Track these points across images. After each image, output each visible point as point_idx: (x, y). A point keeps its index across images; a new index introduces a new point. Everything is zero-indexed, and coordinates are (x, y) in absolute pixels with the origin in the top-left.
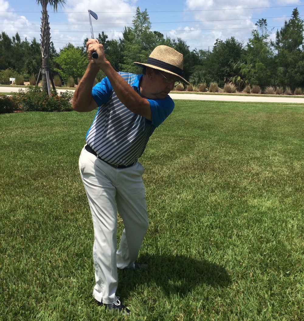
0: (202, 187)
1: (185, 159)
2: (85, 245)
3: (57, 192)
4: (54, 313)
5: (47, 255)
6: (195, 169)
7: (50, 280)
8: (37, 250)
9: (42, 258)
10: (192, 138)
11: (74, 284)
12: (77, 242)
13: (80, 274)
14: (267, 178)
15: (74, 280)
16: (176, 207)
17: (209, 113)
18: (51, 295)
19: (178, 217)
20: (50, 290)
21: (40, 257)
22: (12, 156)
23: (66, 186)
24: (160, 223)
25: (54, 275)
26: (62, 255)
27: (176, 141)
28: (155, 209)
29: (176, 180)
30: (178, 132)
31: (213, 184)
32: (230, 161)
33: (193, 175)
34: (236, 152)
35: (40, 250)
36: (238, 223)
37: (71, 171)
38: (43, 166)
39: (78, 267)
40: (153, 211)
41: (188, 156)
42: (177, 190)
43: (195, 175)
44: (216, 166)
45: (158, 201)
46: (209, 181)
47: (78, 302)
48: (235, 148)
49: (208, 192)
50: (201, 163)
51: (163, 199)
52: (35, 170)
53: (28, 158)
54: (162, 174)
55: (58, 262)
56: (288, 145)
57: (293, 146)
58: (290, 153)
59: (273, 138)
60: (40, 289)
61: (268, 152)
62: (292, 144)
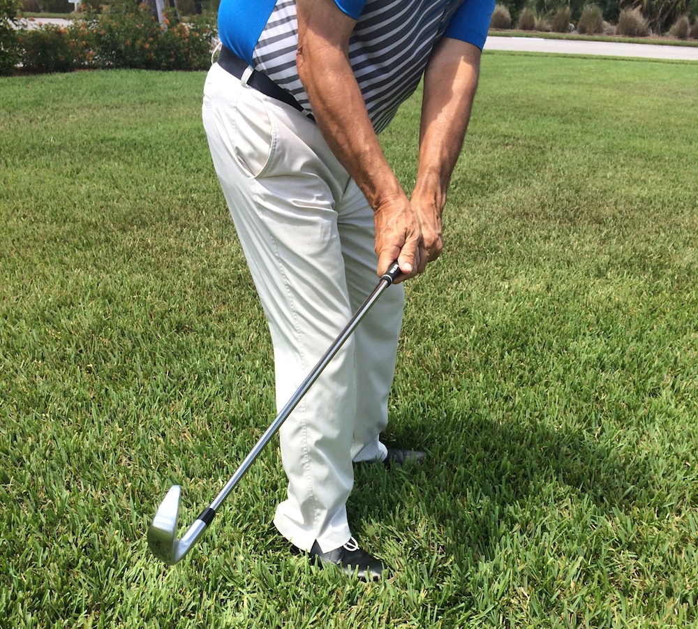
0: (569, 262)
1: (520, 192)
2: (255, 398)
5: (154, 417)
6: (548, 218)
7: (163, 482)
8: (129, 402)
9: (141, 426)
10: (537, 140)
12: (235, 390)
16: (501, 312)
17: (580, 83)
21: (137, 422)
22: (67, 172)
23: (204, 249)
24: (456, 350)
25: (174, 469)
26: (193, 419)
27: (495, 146)
28: (444, 315)
29: (498, 244)
30: (499, 126)
31: (601, 256)
32: (642, 200)
33: (545, 233)
34: (659, 179)
35: (137, 404)
36: (676, 358)
37: (216, 212)
38: (145, 199)
39: (237, 453)
40: (438, 319)
41: (528, 185)
42: (499, 268)
43: (549, 231)
44: (607, 211)
45: (448, 294)
46: (587, 248)
47: (236, 542)
48: (656, 167)
49: (587, 274)
50: (565, 202)
51: (464, 289)
52: (124, 206)
53: (107, 177)
54: (459, 227)
55: (185, 437)
60: (135, 504)
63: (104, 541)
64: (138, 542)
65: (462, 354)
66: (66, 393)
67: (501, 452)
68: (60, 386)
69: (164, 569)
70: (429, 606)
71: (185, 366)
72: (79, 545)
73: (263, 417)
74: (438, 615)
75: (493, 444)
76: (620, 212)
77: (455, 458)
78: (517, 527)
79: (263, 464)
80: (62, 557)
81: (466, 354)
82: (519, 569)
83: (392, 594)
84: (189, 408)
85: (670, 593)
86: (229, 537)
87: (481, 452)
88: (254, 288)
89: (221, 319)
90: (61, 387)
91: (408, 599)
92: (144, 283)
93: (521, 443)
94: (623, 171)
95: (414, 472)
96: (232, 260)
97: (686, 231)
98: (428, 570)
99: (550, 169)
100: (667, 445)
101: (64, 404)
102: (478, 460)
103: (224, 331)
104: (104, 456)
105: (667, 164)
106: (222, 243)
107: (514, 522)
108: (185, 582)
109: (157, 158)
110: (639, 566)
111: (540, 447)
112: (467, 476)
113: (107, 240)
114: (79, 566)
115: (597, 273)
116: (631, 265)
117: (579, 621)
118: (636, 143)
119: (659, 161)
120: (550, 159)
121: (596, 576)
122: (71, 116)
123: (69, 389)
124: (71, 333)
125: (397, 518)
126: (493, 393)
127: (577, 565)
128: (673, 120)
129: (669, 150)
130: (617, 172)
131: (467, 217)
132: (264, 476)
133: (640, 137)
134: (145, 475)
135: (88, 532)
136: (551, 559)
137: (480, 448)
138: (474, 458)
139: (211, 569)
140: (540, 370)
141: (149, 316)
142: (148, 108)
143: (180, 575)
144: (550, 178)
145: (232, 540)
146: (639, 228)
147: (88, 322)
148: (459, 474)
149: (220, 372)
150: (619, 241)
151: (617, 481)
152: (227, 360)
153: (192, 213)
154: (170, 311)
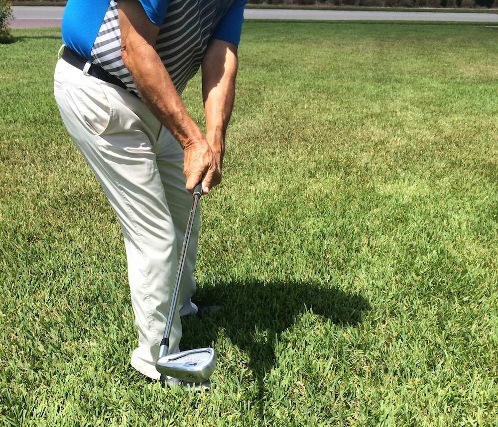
0: (291, 169)
2: (98, 282)
3: (18, 191)
4: (68, 403)
5: (28, 304)
6: (271, 139)
7: (46, 348)
8: (6, 296)
9: (19, 310)
11: (95, 350)
12: (82, 279)
13: (101, 333)
14: (400, 149)
15: (92, 344)
18: (55, 373)
20: (50, 364)
21: (15, 308)
23: (34, 180)
24: (229, 235)
25: (51, 338)
26: (57, 302)
28: (216, 212)
29: (242, 161)
31: (310, 163)
32: (330, 122)
33: (272, 150)
34: (338, 107)
35: (12, 296)
36: (368, 226)
37: (37, 152)
39: (94, 322)
41: (254, 117)
42: (246, 177)
43: (274, 148)
44: (308, 132)
47: (109, 380)
48: (335, 99)
49: (304, 176)
50: (281, 128)
51: (226, 194)
55: (54, 314)
56: (424, 91)
57: (432, 93)
58: (429, 104)
59: (397, 81)
60: (29, 364)
61: (392, 104)
62: (430, 89)
64: (38, 390)
65: (233, 238)
67: (271, 299)
69: (62, 405)
70: (245, 402)
71: (42, 265)
74: (250, 406)
75: (265, 294)
76: (317, 132)
78: (290, 345)
79: (115, 327)
81: (236, 237)
82: (296, 370)
84: (53, 295)
85: (386, 371)
86: (103, 377)
87: (258, 301)
89: (59, 229)
93: (283, 291)
94: (314, 103)
95: (218, 319)
97: (360, 142)
98: (239, 379)
99: (267, 105)
100: (371, 282)
102: (258, 306)
103: (64, 238)
105: (341, 96)
106: (47, 174)
107: (288, 342)
108: (79, 411)
110: (366, 357)
111: (295, 292)
112: (253, 317)
115: (310, 174)
116: (330, 168)
118: (319, 83)
119: (336, 94)
120: (266, 98)
121: (342, 368)
126: (259, 262)
127: (330, 363)
128: (340, 65)
129: (342, 86)
132: (118, 334)
133: (322, 78)
134: (31, 344)
136: (314, 361)
137: (258, 299)
138: (255, 305)
139: (95, 400)
140: (285, 243)
143: (75, 407)
144: (268, 111)
145: (105, 379)
146: (331, 142)
148: (248, 316)
149: (69, 267)
150: (319, 151)
151: (345, 308)
152: (72, 258)
153: (18, 154)
154: (20, 227)
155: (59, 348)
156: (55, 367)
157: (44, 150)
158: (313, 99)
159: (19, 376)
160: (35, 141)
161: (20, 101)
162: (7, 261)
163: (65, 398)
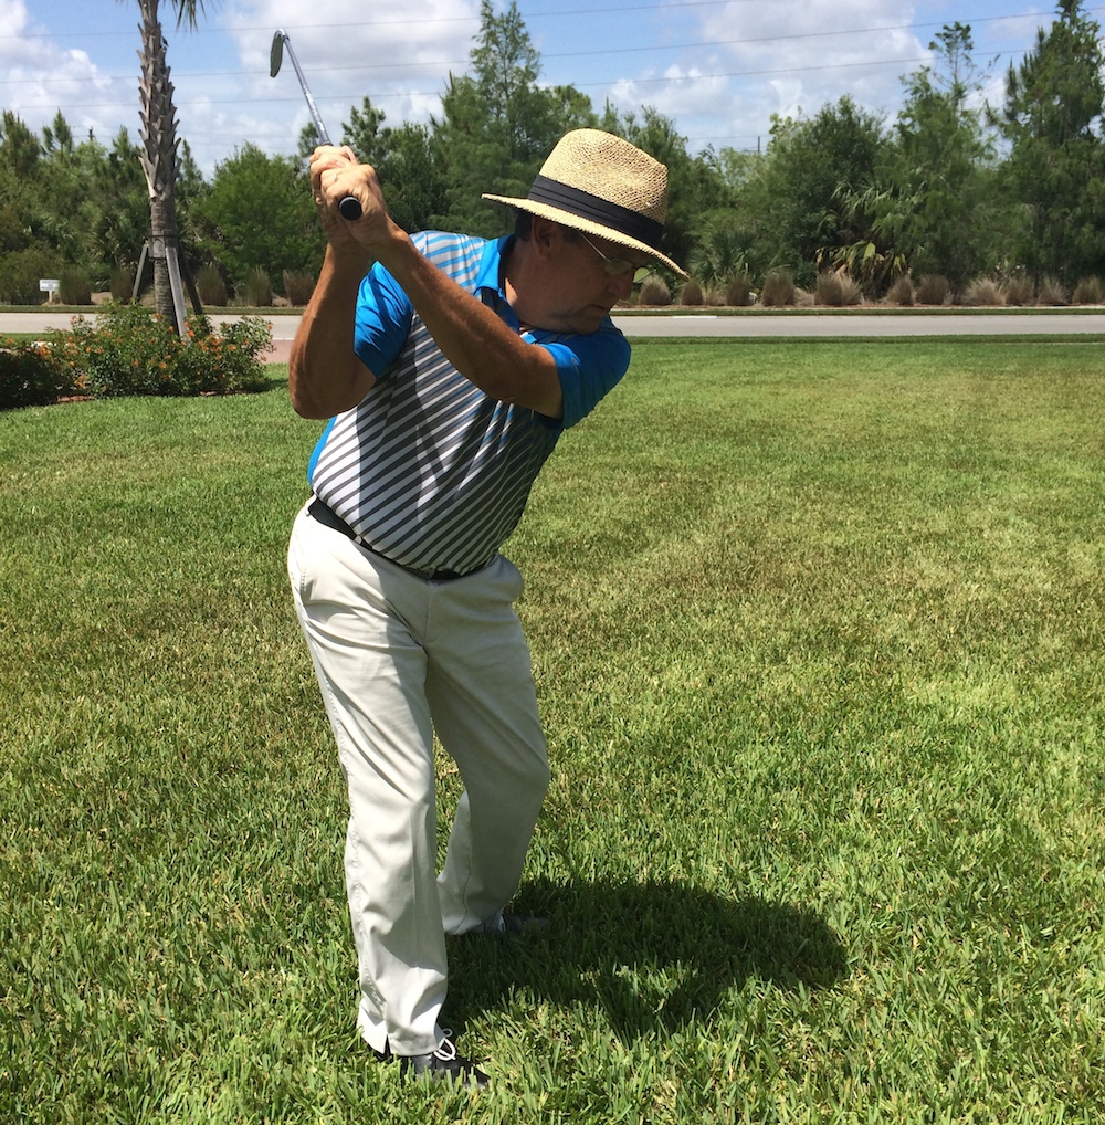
0: (738, 645)
1: (676, 547)
2: (326, 857)
4: (225, 1090)
5: (193, 894)
6: (712, 584)
7: (207, 981)
8: (158, 878)
9: (175, 906)
11: (292, 989)
12: (298, 849)
13: (312, 956)
14: (973, 608)
15: (291, 978)
16: (648, 718)
18: (213, 1032)
19: (653, 752)
20: (208, 1014)
21: (170, 901)
22: (59, 557)
23: (252, 656)
24: (589, 774)
25: (220, 961)
26: (245, 892)
27: (644, 485)
29: (646, 625)
30: (651, 454)
31: (779, 633)
32: (837, 550)
33: (707, 605)
35: (168, 878)
36: (868, 768)
37: (268, 603)
38: (169, 589)
39: (304, 934)
40: (564, 734)
41: (687, 538)
42: (647, 658)
44: (789, 568)
45: (580, 698)
46: (763, 623)
47: (306, 1050)
49: (761, 659)
51: (601, 691)
52: (141, 602)
53: (115, 562)
54: (594, 604)
55: (234, 918)
56: (1051, 487)
57: (1067, 490)
58: (1055, 514)
59: (996, 464)
60: (172, 1011)
61: (976, 514)
62: (1064, 483)
63: (133, 1061)
64: (178, 1061)
65: (597, 779)
66: (74, 871)
67: (644, 908)
68: (66, 860)
69: (213, 1093)
70: (552, 1112)
71: (233, 821)
72: (102, 1070)
73: (337, 883)
76: (807, 569)
77: (585, 919)
79: (338, 946)
80: (81, 1086)
81: (602, 779)
82: (665, 1057)
83: (505, 1102)
84: (240, 878)
86: (297, 1044)
87: (618, 910)
88: (322, 706)
89: (278, 752)
90: (67, 862)
91: (525, 1105)
92: (171, 711)
95: (534, 941)
96: (290, 669)
98: (551, 1065)
100: (854, 884)
101: (73, 885)
102: (614, 920)
103: (282, 769)
104: (129, 950)
106: (278, 645)
107: (660, 997)
108: (241, 1107)
109: (182, 529)
113: (119, 652)
114: (105, 1097)
115: (774, 656)
116: (818, 644)
117: (738, 1116)
121: (758, 1059)
122: (58, 473)
123: (78, 864)
124: (76, 787)
125: (511, 1002)
126: (635, 831)
127: (736, 1048)
130: (806, 511)
131: (605, 590)
132: (340, 960)
134: (183, 972)
135: (113, 1052)
136: (703, 1040)
137: (618, 904)
139: (274, 1088)
141: (181, 755)
142: (167, 455)
143: (235, 1098)
145: (300, 1048)
147: (99, 768)
148: (590, 940)
149: (279, 826)
151: (789, 935)
152: (288, 809)
153: (234, 607)
154: (209, 746)
155: (229, 982)
156: (215, 1020)
157: (282, 599)
158: (814, 502)
159: (149, 1032)
160: (269, 583)
161: (258, 506)
162: (173, 811)
163: (221, 1080)
